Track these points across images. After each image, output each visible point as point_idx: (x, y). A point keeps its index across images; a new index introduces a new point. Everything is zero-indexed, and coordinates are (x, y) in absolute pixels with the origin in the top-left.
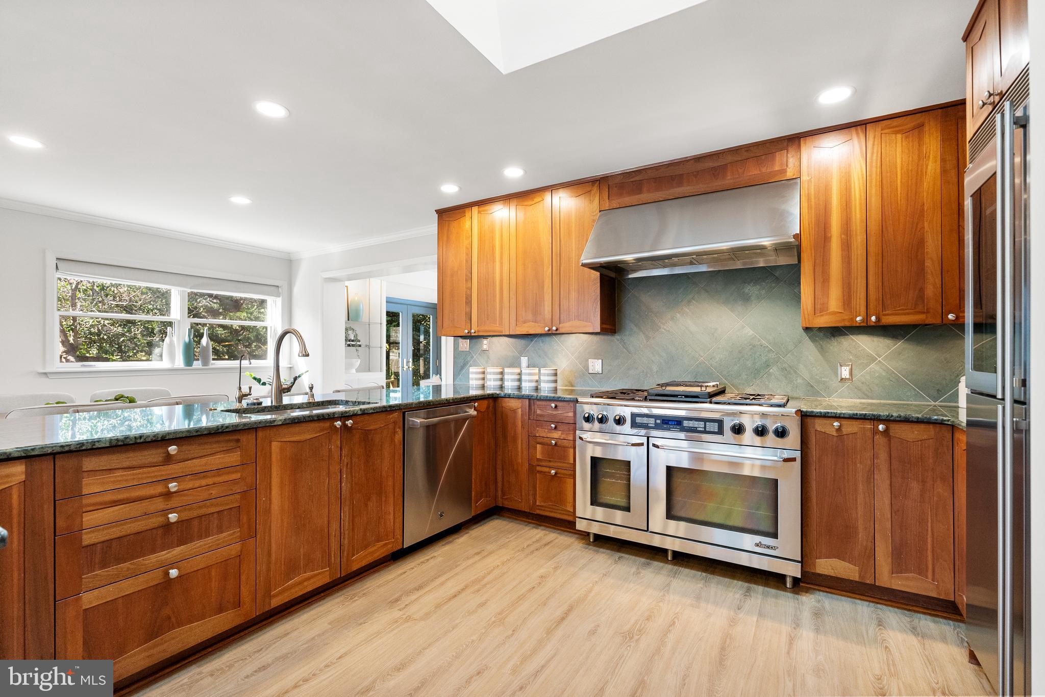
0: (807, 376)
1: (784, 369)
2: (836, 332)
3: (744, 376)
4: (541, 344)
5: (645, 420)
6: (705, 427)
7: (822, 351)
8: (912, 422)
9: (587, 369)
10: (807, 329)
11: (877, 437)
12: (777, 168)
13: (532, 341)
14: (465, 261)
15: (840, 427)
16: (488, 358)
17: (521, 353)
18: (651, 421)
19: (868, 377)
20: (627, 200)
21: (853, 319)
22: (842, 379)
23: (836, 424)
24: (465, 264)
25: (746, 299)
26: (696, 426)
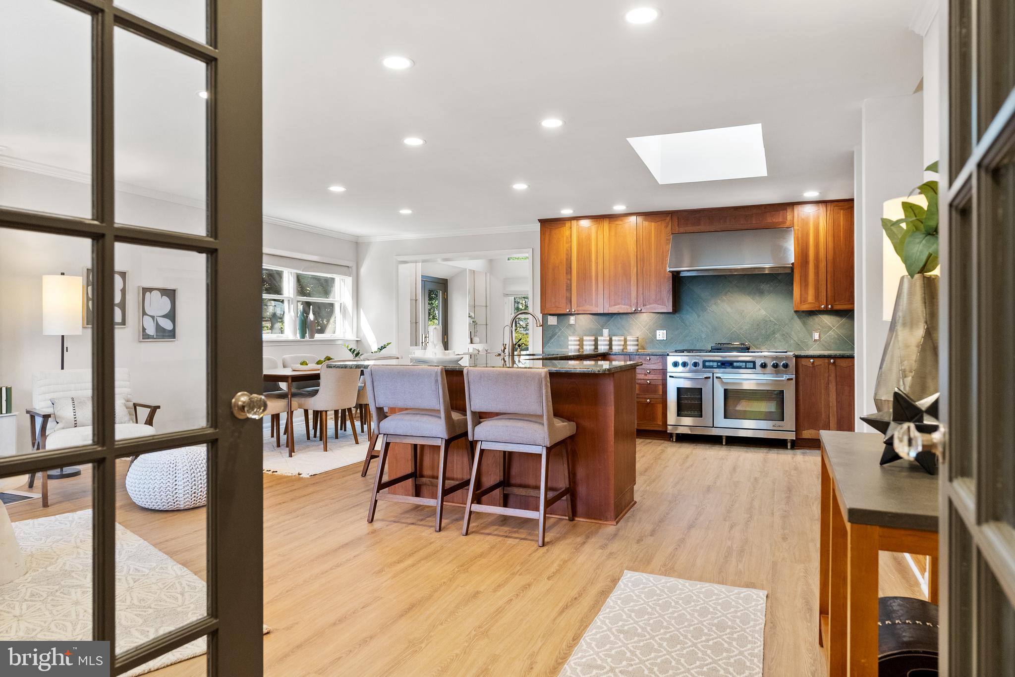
0: (796, 339)
1: (783, 335)
2: (812, 313)
3: (760, 340)
4: (620, 320)
5: (711, 364)
6: (746, 366)
7: (804, 324)
8: (845, 357)
9: (656, 337)
10: (796, 312)
11: (830, 366)
12: (781, 220)
13: (612, 317)
14: (565, 260)
15: (813, 362)
16: (575, 330)
17: (603, 327)
18: (715, 364)
19: (828, 339)
20: (690, 228)
21: (820, 307)
22: (815, 340)
23: (812, 360)
24: (565, 262)
25: (761, 293)
26: (741, 365)
